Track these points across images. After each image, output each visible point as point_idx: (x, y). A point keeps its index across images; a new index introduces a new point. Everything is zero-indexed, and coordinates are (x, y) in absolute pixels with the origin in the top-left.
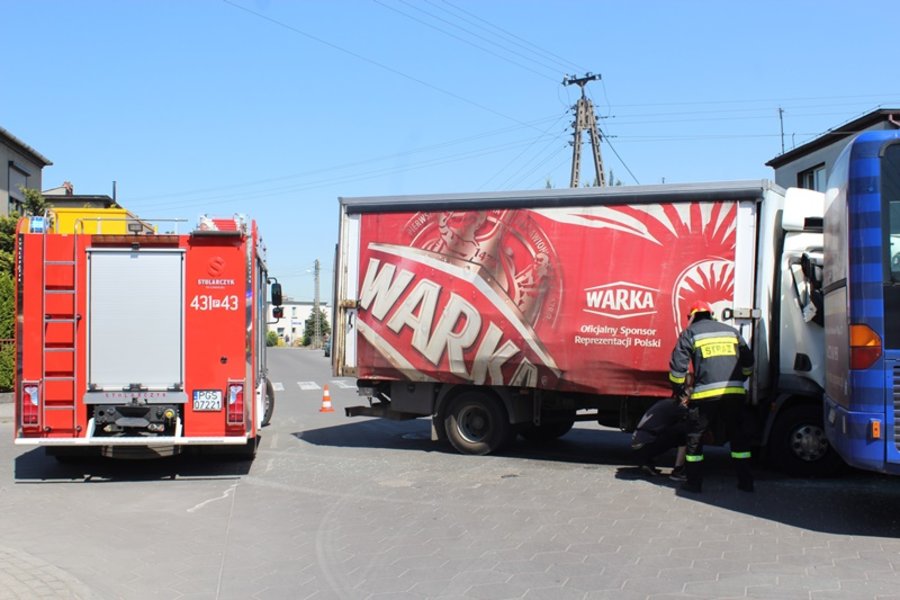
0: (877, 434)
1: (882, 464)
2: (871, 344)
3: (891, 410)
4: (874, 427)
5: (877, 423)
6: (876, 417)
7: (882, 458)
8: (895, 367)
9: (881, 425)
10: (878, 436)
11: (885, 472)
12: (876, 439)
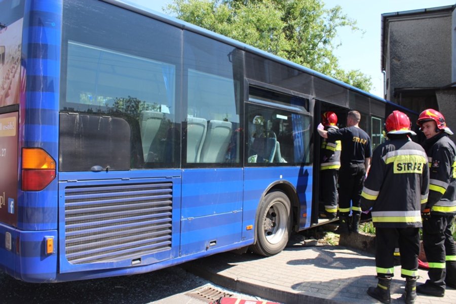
0: (51, 249)
1: (55, 276)
2: (45, 167)
3: (63, 226)
4: (49, 243)
5: (51, 239)
6: (50, 234)
7: (55, 270)
8: (67, 188)
9: (54, 241)
10: (51, 252)
11: (56, 282)
12: (51, 254)
